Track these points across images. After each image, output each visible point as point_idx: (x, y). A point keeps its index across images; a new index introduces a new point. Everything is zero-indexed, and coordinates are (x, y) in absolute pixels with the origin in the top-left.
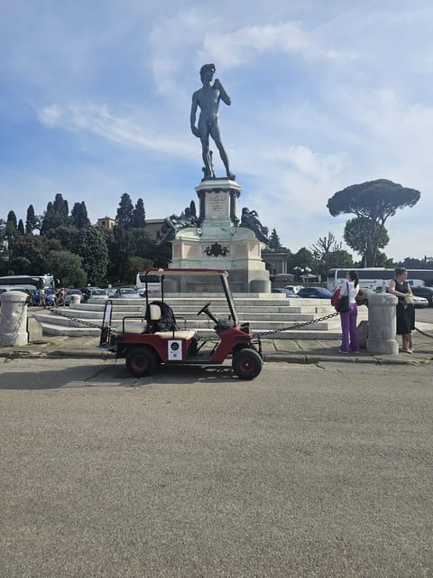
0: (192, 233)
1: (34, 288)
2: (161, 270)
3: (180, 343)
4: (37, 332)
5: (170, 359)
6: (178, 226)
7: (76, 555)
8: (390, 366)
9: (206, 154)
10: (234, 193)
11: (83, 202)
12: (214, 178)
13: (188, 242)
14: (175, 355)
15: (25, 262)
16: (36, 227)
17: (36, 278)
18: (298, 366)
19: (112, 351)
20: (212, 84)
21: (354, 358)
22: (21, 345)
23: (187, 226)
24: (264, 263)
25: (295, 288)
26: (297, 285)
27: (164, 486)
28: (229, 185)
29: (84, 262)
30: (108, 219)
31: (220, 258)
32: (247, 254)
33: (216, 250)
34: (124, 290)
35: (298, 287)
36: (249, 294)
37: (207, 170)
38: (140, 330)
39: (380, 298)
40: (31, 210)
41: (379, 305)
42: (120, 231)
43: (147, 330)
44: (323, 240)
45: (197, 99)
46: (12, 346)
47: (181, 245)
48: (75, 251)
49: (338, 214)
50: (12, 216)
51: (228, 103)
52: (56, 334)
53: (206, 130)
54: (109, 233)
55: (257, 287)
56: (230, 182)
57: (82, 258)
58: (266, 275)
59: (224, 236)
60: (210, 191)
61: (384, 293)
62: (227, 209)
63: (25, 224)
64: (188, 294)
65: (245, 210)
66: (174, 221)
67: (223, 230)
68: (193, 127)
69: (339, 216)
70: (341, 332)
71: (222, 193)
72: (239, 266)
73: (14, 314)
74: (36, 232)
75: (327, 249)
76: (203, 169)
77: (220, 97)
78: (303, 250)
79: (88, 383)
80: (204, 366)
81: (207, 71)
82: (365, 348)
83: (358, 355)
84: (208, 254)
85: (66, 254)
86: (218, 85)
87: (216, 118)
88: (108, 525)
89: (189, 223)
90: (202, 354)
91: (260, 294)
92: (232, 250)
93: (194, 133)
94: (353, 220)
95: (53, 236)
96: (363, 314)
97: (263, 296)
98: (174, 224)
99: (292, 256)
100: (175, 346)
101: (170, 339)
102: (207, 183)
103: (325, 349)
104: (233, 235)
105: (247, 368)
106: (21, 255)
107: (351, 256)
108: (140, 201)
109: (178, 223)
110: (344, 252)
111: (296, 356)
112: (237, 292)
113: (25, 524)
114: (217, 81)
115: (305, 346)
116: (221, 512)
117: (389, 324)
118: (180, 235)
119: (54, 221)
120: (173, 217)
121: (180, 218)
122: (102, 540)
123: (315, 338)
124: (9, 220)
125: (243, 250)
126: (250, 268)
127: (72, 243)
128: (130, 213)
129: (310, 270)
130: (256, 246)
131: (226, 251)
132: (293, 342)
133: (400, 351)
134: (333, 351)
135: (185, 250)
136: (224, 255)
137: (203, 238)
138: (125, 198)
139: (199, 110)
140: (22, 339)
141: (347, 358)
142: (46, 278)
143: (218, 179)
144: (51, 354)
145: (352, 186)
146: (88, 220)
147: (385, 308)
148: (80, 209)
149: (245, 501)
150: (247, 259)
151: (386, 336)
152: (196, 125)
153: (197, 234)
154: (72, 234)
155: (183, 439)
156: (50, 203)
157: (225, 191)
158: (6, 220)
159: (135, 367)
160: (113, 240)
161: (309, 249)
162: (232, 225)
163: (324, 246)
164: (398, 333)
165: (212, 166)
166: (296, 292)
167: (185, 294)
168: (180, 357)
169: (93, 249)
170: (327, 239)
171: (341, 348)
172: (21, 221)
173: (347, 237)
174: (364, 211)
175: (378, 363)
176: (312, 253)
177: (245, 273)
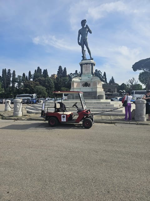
0: (78, 79)
1: (30, 98)
2: (59, 92)
3: (65, 116)
4: (25, 112)
5: (62, 121)
6: (73, 77)
7: (13, 177)
8: (141, 125)
9: (83, 51)
10: (93, 65)
11: (46, 69)
12: (86, 60)
13: (76, 82)
14: (64, 120)
15: (28, 90)
16: (31, 78)
17: (31, 95)
18: (108, 125)
19: (45, 118)
20: (85, 26)
21: (128, 122)
22: (20, 116)
23: (76, 76)
24: (103, 89)
25: (118, 98)
26: (119, 97)
27: (46, 159)
28: (91, 62)
29: (46, 90)
30: (54, 75)
31: (87, 87)
32: (97, 86)
33: (86, 85)
34: (58, 99)
35: (120, 98)
36: (97, 100)
37: (83, 57)
38: (53, 111)
39: (139, 101)
40: (30, 73)
41: (139, 103)
42: (58, 79)
43: (55, 112)
44: (130, 80)
45: (80, 32)
46: (17, 116)
47: (74, 83)
48: (43, 86)
49: (136, 70)
50: (24, 74)
51: (91, 33)
52: (31, 113)
53: (83, 43)
54: (55, 80)
55: (100, 97)
56: (91, 61)
57: (46, 88)
58: (103, 93)
59: (89, 80)
60: (84, 64)
61: (141, 99)
62: (90, 70)
63: (28, 77)
64: (76, 100)
65: (96, 70)
66: (72, 75)
67: (89, 77)
68: (78, 42)
69: (137, 71)
70: (125, 113)
71: (88, 65)
72: (94, 90)
73: (18, 106)
74: (32, 80)
75: (132, 84)
76: (82, 57)
77: (88, 31)
78: (123, 84)
79: (36, 128)
80: (75, 124)
81: (83, 22)
82: (134, 119)
83: (131, 121)
84: (83, 86)
85: (41, 87)
86: (87, 27)
87: (87, 38)
88: (25, 169)
89: (77, 75)
90: (74, 120)
91: (101, 100)
92: (92, 84)
93: (79, 44)
94: (142, 73)
95: (37, 81)
96: (133, 107)
97: (102, 101)
98: (72, 76)
99: (119, 86)
100: (64, 117)
101: (62, 114)
102: (83, 61)
103: (119, 119)
104: (92, 79)
105: (87, 124)
106: (27, 87)
107: (141, 86)
108: (65, 68)
109: (73, 76)
110: (139, 85)
111: (108, 121)
112: (93, 99)
113: (2, 167)
114: (87, 25)
115: (112, 118)
116: (60, 167)
117: (143, 110)
118: (74, 79)
119: (37, 76)
120: (71, 74)
121: (74, 74)
122: (22, 173)
123: (117, 115)
124: (23, 76)
125: (95, 84)
126: (97, 91)
127: (43, 83)
128: (62, 72)
129: (125, 91)
130: (100, 83)
131: (89, 85)
132: (109, 117)
133: (147, 120)
134: (122, 120)
135: (75, 85)
136: (89, 86)
137: (81, 80)
138: (60, 67)
139: (81, 36)
140: (20, 114)
141: (126, 122)
142: (34, 95)
143: (87, 60)
144: (28, 119)
145: (142, 60)
146: (48, 75)
147: (141, 105)
148: (45, 71)
149: (70, 165)
150: (97, 88)
151: (141, 115)
152: (80, 41)
153: (80, 79)
154: (43, 80)
155: (58, 146)
156: (36, 70)
157: (89, 64)
158: (22, 76)
159: (51, 123)
160: (56, 82)
161: (125, 84)
162: (92, 76)
163: (131, 82)
164: (146, 114)
165: (85, 55)
166: (119, 99)
167: (75, 100)
168: (65, 121)
169: (49, 85)
170: (132, 80)
171: (125, 119)
172: (27, 76)
173: (140, 79)
174: (146, 69)
175: (137, 124)
176: (127, 85)
177: (96, 92)
